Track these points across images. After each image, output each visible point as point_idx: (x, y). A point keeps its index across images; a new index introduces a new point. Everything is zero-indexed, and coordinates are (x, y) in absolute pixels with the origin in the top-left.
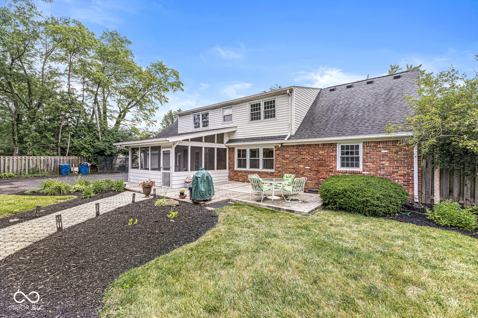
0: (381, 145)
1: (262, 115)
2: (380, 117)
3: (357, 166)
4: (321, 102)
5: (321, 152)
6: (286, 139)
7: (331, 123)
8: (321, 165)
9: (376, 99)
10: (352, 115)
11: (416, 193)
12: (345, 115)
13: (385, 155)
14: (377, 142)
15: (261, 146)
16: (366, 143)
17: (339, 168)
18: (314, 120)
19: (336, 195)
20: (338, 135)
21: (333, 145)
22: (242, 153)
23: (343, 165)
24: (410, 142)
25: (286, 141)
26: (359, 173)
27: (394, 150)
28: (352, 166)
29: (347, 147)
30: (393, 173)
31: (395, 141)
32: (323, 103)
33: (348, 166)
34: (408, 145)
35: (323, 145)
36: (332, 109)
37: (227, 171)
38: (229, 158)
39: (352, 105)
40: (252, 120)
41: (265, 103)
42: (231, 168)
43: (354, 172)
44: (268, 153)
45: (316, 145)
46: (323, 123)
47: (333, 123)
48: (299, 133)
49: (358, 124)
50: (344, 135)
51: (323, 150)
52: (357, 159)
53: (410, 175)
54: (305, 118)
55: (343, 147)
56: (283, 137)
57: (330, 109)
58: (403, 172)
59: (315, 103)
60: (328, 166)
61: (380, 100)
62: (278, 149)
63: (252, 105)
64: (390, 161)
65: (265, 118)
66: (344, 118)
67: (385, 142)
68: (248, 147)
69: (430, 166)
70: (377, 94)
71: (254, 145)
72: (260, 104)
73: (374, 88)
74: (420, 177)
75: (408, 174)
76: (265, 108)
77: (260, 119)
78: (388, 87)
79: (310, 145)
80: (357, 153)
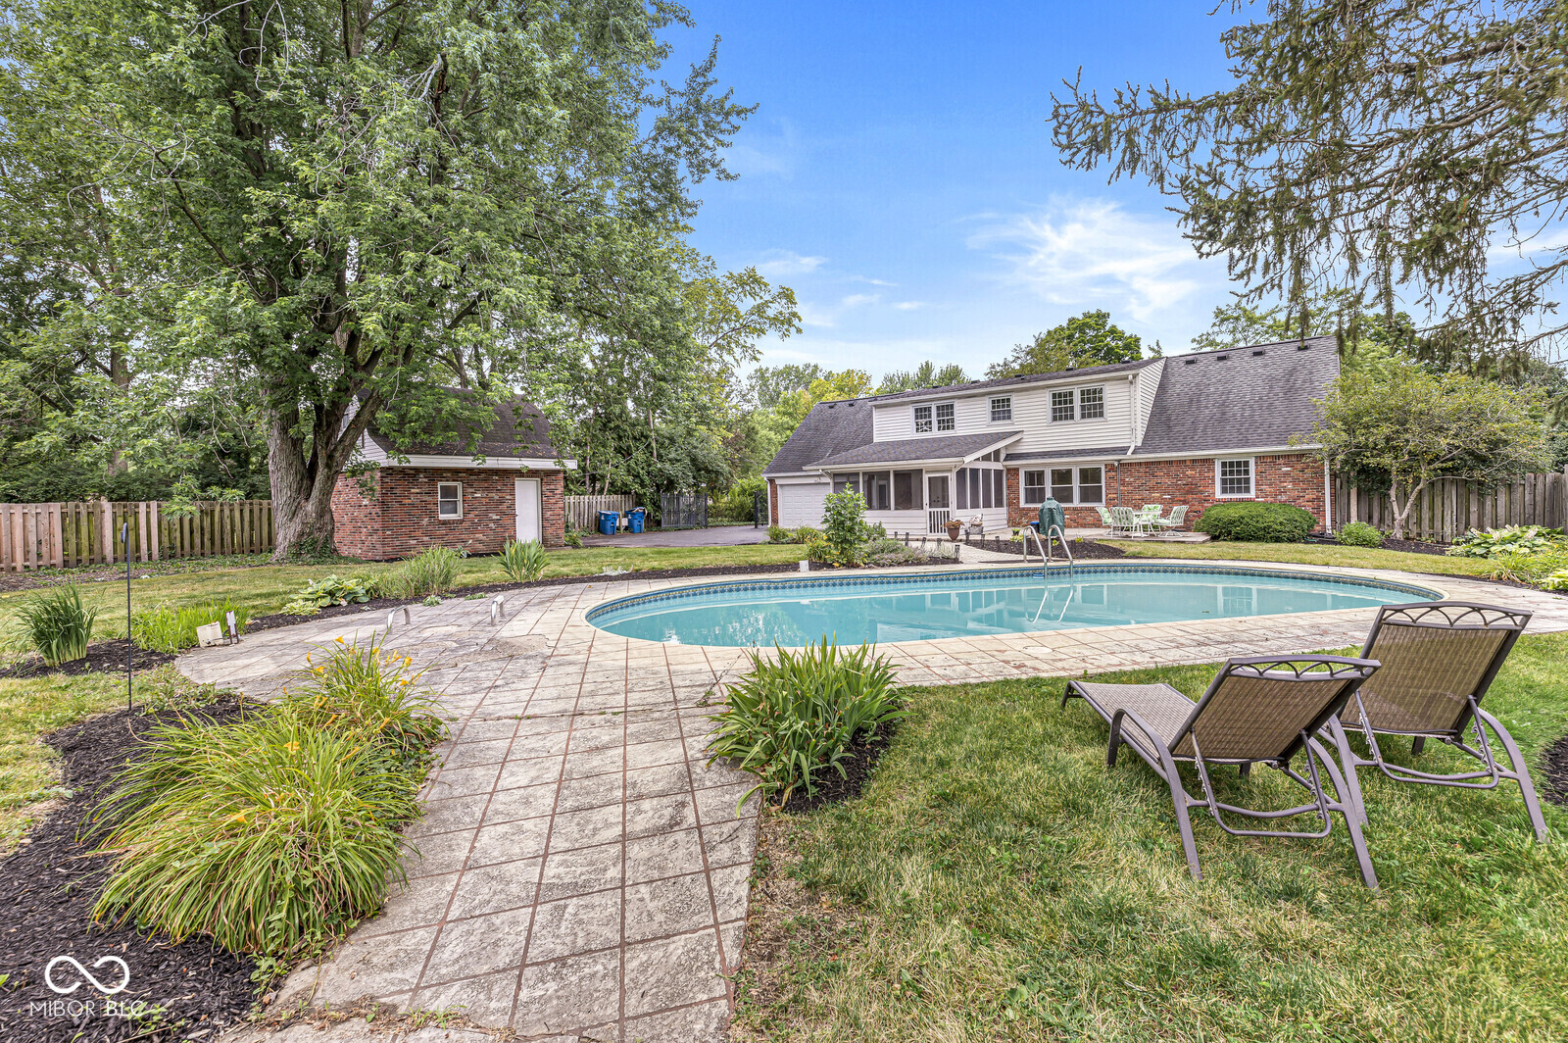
0: (1281, 461)
1: (1077, 412)
2: (1278, 421)
3: (1247, 490)
4: (1174, 385)
5: (1189, 473)
6: (1129, 452)
7: (1201, 427)
8: (1188, 492)
9: (1271, 387)
10: (1234, 415)
11: (1328, 523)
12: (1224, 414)
13: (1286, 474)
14: (1276, 457)
15: (1075, 465)
16: (1260, 458)
17: (1219, 495)
18: (1169, 420)
19: (1232, 522)
20: (1217, 447)
21: (1208, 462)
22: (1035, 478)
23: (1224, 491)
24: (1318, 457)
25: (1129, 456)
26: (1250, 500)
27: (1299, 466)
28: (1239, 490)
29: (1231, 464)
30: (1299, 497)
31: (1301, 455)
32: (1177, 388)
33: (1232, 490)
34: (1315, 461)
35: (1194, 461)
36: (1199, 401)
37: (1004, 510)
38: (1008, 487)
39: (1232, 396)
40: (1055, 419)
41: (1083, 393)
42: (1013, 504)
43: (1241, 500)
44: (1090, 476)
45: (1181, 462)
46: (1187, 426)
47: (1205, 427)
48: (1148, 443)
49: (1247, 430)
50: (1226, 446)
51: (1192, 469)
52: (1247, 481)
53: (1320, 499)
54: (1152, 415)
55: (1224, 464)
56: (1124, 450)
57: (1194, 400)
58: (1311, 496)
59: (1163, 387)
60: (1201, 492)
61: (1277, 390)
62: (1110, 468)
63: (1054, 396)
64: (1295, 481)
65: (1083, 416)
66: (1223, 419)
67: (1287, 456)
68: (1049, 467)
69: (1345, 485)
70: (1272, 379)
71: (1061, 463)
72: (1071, 394)
73: (1266, 365)
74: (1333, 502)
75: (1318, 498)
76: (1083, 400)
77: (1072, 417)
78: (1288, 365)
79: (1171, 462)
80: (1247, 472)
